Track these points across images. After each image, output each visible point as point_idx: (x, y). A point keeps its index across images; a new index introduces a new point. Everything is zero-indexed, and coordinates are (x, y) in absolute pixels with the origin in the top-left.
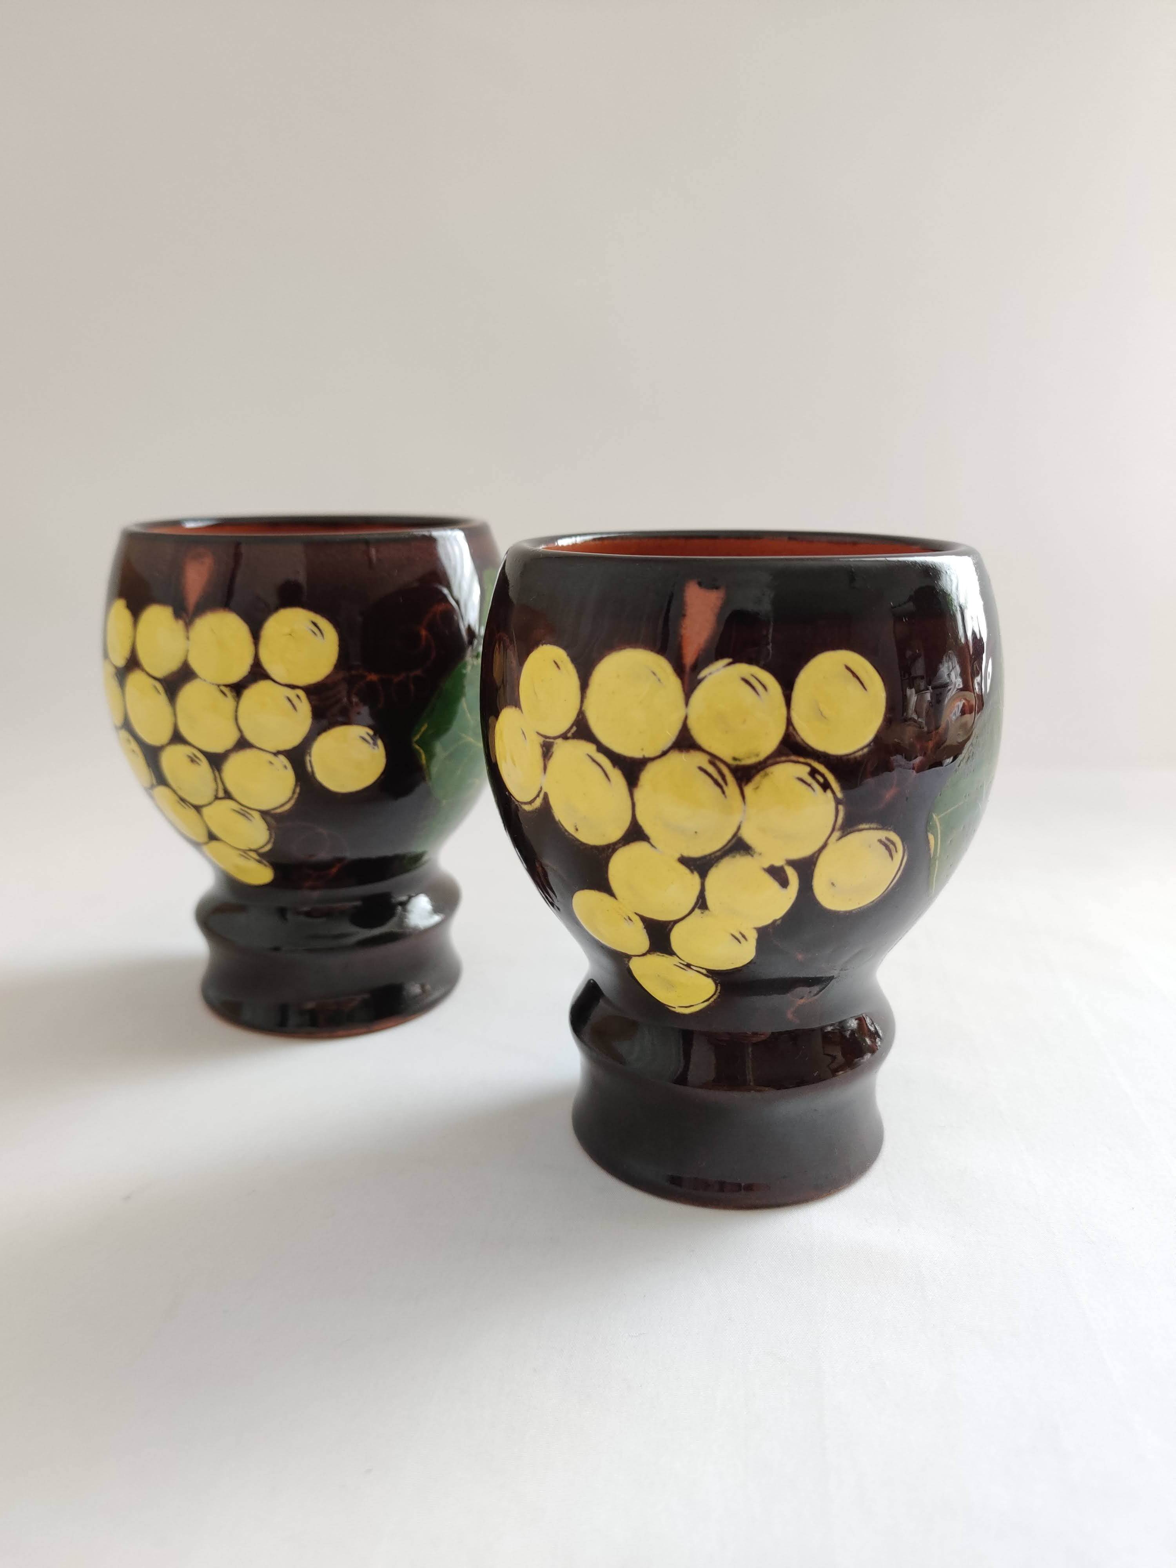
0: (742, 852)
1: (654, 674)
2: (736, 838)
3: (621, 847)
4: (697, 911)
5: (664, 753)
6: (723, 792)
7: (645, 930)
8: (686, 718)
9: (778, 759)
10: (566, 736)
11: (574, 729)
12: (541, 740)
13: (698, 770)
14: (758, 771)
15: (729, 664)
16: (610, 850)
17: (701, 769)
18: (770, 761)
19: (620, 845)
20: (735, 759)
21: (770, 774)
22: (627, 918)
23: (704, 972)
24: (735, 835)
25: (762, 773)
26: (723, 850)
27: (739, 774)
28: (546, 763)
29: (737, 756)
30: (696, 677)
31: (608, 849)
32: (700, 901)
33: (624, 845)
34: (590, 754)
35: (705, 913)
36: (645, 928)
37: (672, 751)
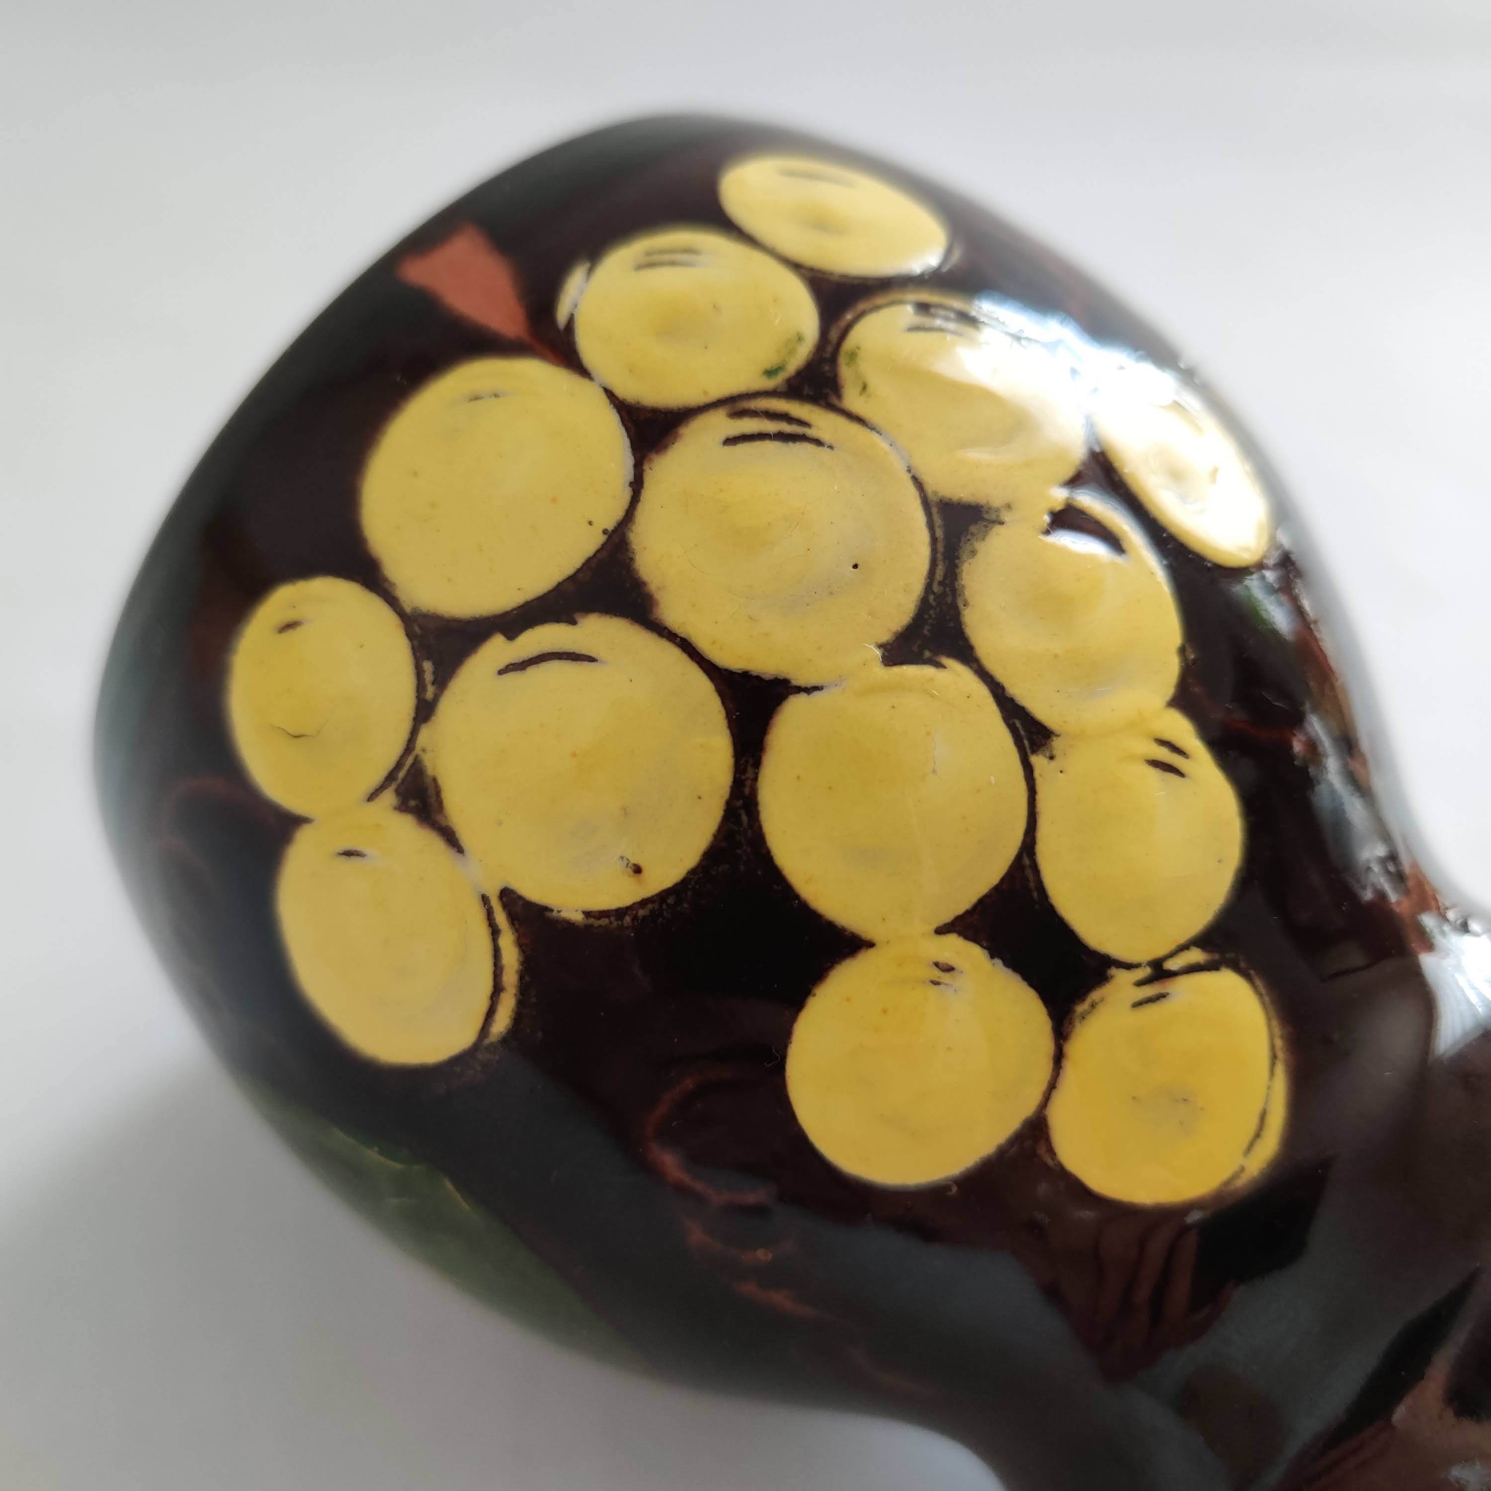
0: (973, 529)
1: (476, 398)
2: (934, 510)
3: (755, 779)
4: (1038, 761)
5: (637, 485)
6: (818, 442)
7: (998, 962)
8: (610, 394)
9: (842, 323)
10: (425, 701)
11: (428, 666)
12: (389, 797)
13: (729, 449)
14: (833, 360)
15: (590, 271)
16: (744, 818)
17: (731, 441)
18: (834, 335)
19: (750, 774)
20: (770, 373)
21: (857, 351)
22: (936, 974)
23: (1196, 956)
24: (926, 504)
25: (842, 360)
26: (939, 556)
27: (807, 390)
28: (444, 823)
29: (768, 366)
30: (559, 330)
31: (738, 822)
32: (1018, 724)
33: (757, 764)
34: (502, 664)
35: (1055, 752)
36: (992, 956)
37: (646, 467)
